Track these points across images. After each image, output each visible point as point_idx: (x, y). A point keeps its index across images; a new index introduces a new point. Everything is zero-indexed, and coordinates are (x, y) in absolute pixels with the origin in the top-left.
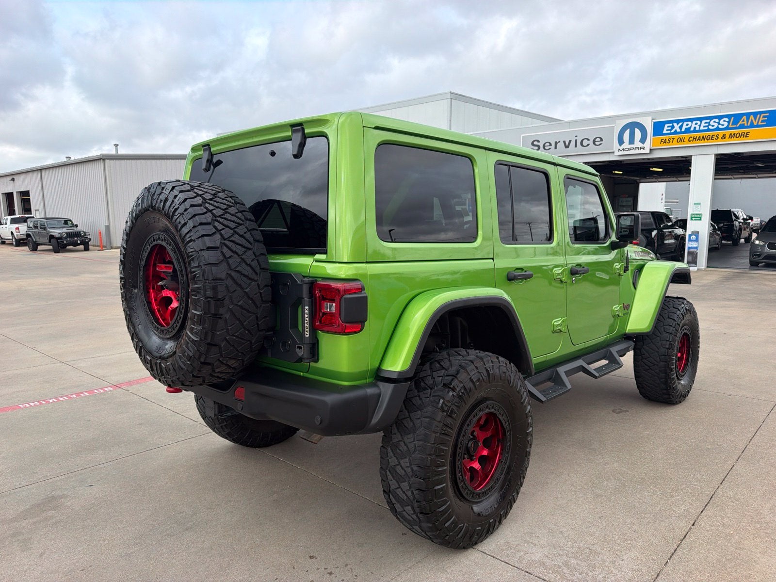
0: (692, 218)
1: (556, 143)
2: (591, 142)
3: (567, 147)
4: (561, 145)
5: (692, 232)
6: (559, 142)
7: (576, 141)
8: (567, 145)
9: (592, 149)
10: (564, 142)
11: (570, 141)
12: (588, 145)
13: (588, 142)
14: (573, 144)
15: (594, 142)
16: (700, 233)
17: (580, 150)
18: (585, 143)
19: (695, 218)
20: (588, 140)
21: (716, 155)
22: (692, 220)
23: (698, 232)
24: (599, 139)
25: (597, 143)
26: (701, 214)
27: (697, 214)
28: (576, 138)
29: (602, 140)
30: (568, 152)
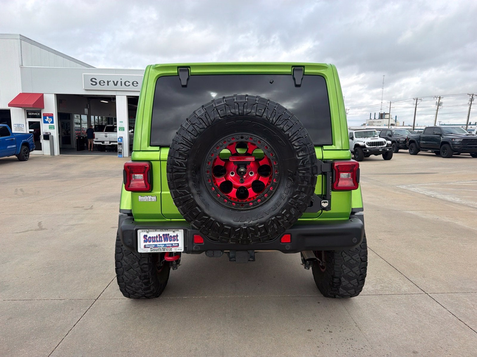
0: (119, 129)
1: (108, 82)
2: (131, 84)
3: (116, 85)
4: (111, 83)
5: (119, 137)
6: (110, 81)
7: (121, 82)
8: (116, 84)
9: (131, 88)
10: (114, 82)
11: (117, 82)
12: (129, 85)
13: (129, 84)
14: (119, 83)
15: (133, 84)
16: (123, 138)
17: (124, 88)
18: (127, 84)
19: (121, 129)
20: (129, 82)
21: (127, 96)
22: (119, 130)
23: (122, 137)
24: (136, 83)
25: (134, 85)
26: (124, 128)
27: (122, 127)
28: (121, 80)
29: (137, 83)
30: (115, 88)
